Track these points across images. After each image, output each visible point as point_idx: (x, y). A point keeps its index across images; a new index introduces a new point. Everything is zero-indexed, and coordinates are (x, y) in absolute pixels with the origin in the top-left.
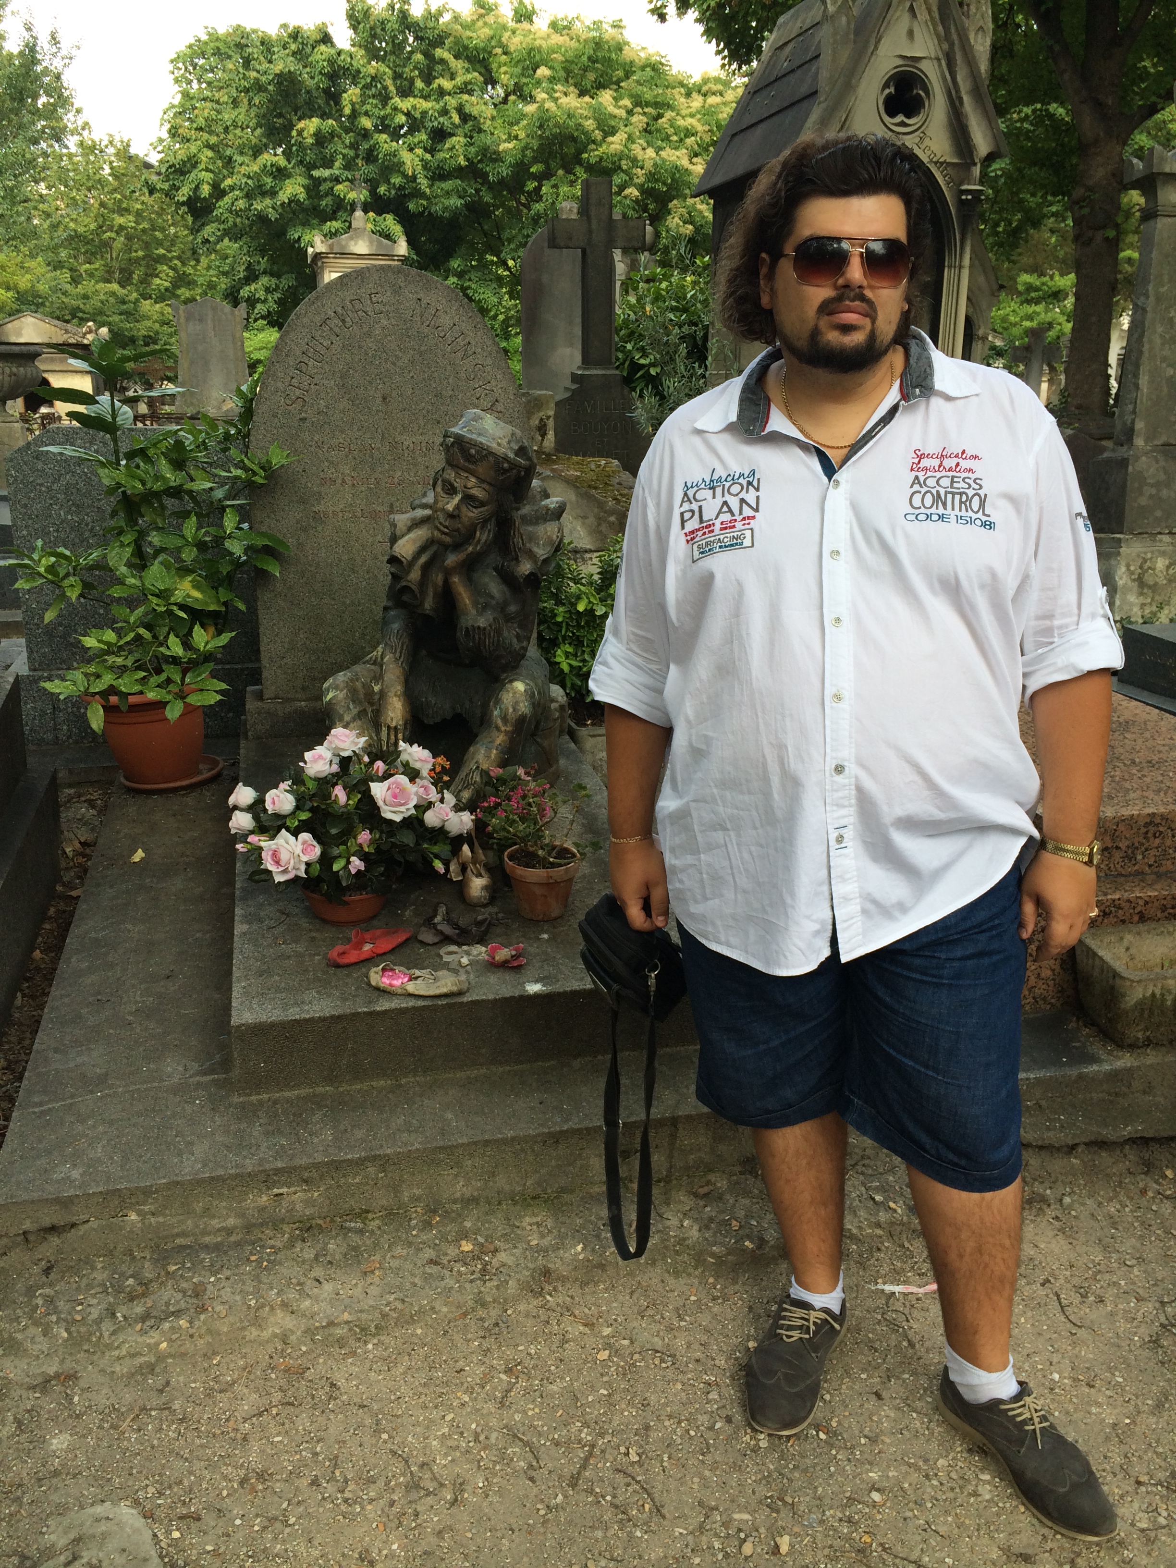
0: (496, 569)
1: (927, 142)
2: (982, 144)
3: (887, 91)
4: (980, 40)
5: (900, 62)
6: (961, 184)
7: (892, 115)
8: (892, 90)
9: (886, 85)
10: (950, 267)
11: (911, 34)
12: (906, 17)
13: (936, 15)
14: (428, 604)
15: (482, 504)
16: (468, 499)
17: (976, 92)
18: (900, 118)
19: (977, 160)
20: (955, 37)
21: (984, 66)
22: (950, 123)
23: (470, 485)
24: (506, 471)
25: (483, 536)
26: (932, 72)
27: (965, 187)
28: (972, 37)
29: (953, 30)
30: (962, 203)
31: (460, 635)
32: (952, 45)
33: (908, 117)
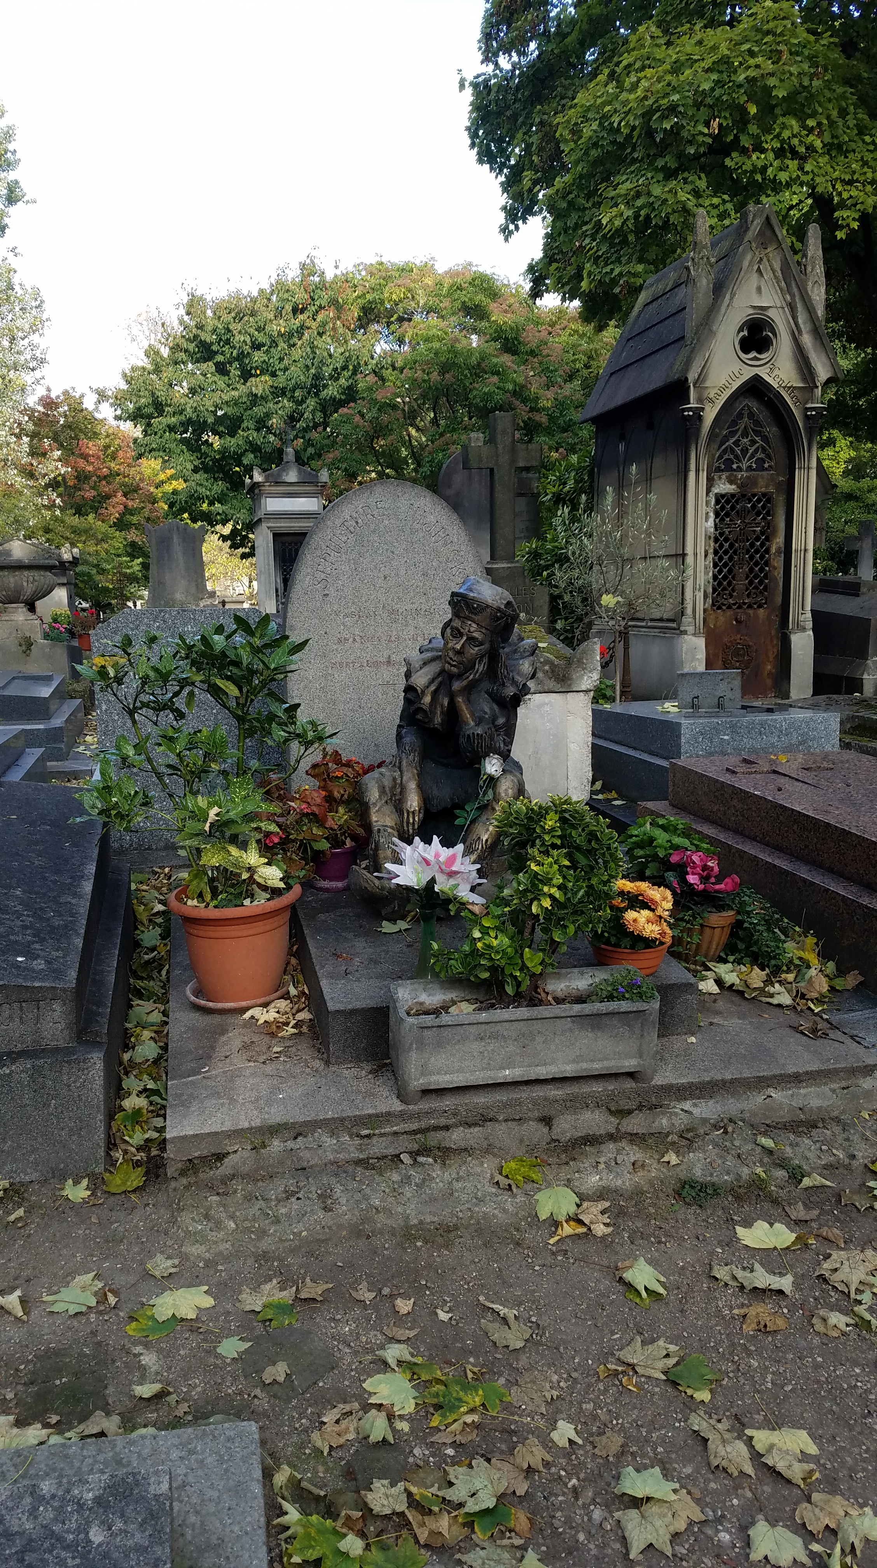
0: (487, 693)
1: (776, 372)
2: (823, 373)
3: (741, 334)
4: (816, 292)
5: (751, 311)
6: (806, 403)
7: (746, 351)
8: (746, 333)
9: (741, 329)
10: (800, 468)
11: (759, 290)
12: (755, 276)
13: (779, 274)
14: (438, 719)
15: (481, 644)
16: (471, 639)
17: (816, 331)
18: (753, 354)
19: (818, 384)
20: (795, 290)
21: (820, 311)
22: (795, 357)
23: (472, 629)
24: (498, 619)
25: (480, 668)
26: (779, 319)
27: (808, 406)
28: (809, 288)
29: (794, 285)
30: (807, 418)
31: (462, 740)
32: (793, 296)
33: (760, 353)
